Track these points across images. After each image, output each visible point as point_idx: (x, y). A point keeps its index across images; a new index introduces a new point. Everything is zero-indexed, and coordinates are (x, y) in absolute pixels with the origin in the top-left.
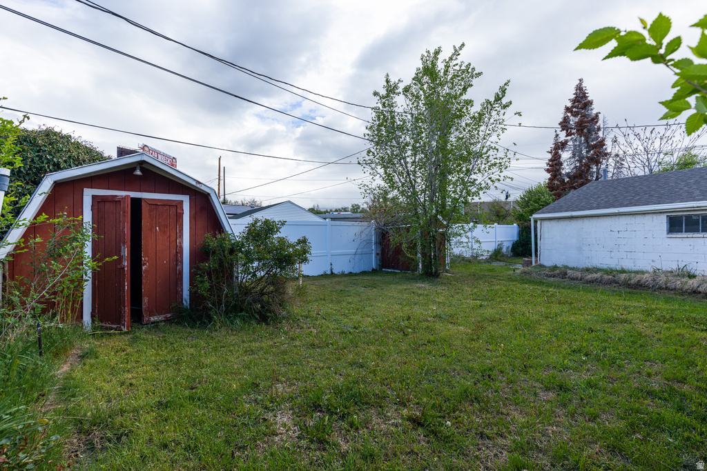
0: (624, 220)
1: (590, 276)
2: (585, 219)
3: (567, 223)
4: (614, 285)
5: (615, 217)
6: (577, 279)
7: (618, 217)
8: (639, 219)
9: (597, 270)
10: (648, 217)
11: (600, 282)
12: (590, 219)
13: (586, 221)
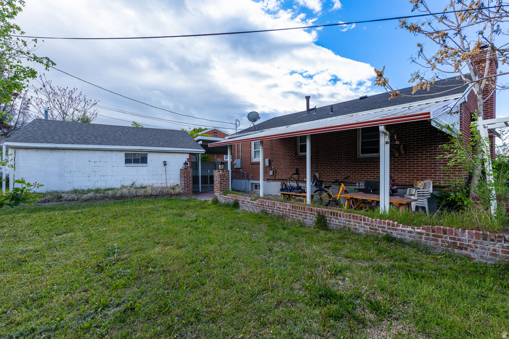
0: (98, 154)
1: (85, 196)
2: (66, 151)
3: (47, 153)
4: (107, 199)
5: (92, 151)
6: (74, 200)
7: (94, 151)
8: (109, 154)
9: (89, 191)
10: (114, 153)
11: (95, 199)
12: (72, 151)
13: (68, 153)
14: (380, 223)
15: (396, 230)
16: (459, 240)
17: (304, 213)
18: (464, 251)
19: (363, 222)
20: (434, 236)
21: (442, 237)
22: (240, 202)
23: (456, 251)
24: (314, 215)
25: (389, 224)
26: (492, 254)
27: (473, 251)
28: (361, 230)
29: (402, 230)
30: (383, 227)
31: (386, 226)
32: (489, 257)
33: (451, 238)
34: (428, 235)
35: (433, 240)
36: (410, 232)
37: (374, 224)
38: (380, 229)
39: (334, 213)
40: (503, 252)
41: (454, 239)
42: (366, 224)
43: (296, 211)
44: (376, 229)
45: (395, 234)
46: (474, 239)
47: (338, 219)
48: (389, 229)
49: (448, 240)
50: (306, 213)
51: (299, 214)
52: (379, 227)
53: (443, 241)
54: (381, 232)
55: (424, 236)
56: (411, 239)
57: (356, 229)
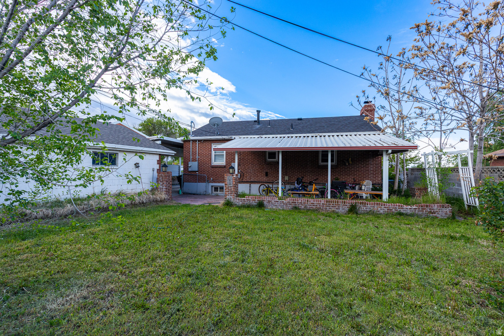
14: (394, 206)
15: (403, 208)
16: (433, 209)
17: (337, 205)
18: (434, 214)
19: (383, 206)
20: (422, 209)
21: (425, 209)
22: (265, 202)
23: (431, 215)
24: (347, 205)
25: (399, 206)
26: (445, 214)
27: (438, 214)
28: (382, 211)
29: (406, 208)
30: (395, 208)
31: (397, 207)
32: (444, 215)
33: (429, 209)
34: (419, 209)
35: (421, 211)
36: (410, 209)
37: (390, 206)
38: (394, 209)
39: (363, 203)
40: (449, 212)
41: (431, 209)
42: (385, 207)
43: (330, 204)
44: (391, 210)
45: (402, 211)
46: (439, 208)
47: (366, 206)
48: (399, 208)
49: (428, 210)
50: (340, 205)
51: (332, 207)
52: (393, 208)
53: (426, 211)
54: (394, 211)
55: (417, 210)
56: (411, 212)
57: (378, 211)
